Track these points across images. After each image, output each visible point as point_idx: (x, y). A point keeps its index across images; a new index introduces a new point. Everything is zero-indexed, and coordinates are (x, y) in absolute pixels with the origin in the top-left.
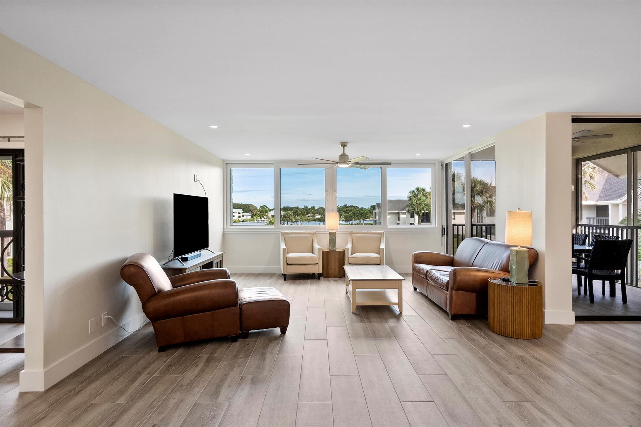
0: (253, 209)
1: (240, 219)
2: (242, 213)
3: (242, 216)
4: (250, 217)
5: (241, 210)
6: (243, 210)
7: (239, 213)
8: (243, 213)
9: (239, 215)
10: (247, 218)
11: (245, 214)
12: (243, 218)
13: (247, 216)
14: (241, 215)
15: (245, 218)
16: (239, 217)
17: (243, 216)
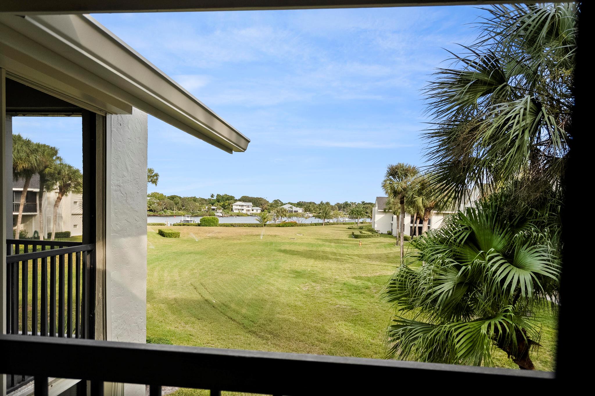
0: (263, 203)
1: (249, 213)
2: (251, 207)
3: (251, 210)
4: (259, 211)
5: (251, 204)
6: (253, 204)
7: (248, 207)
8: (253, 206)
9: (248, 209)
10: (257, 212)
11: (255, 208)
12: (253, 212)
13: (257, 210)
14: (250, 209)
15: (255, 211)
17: (253, 210)
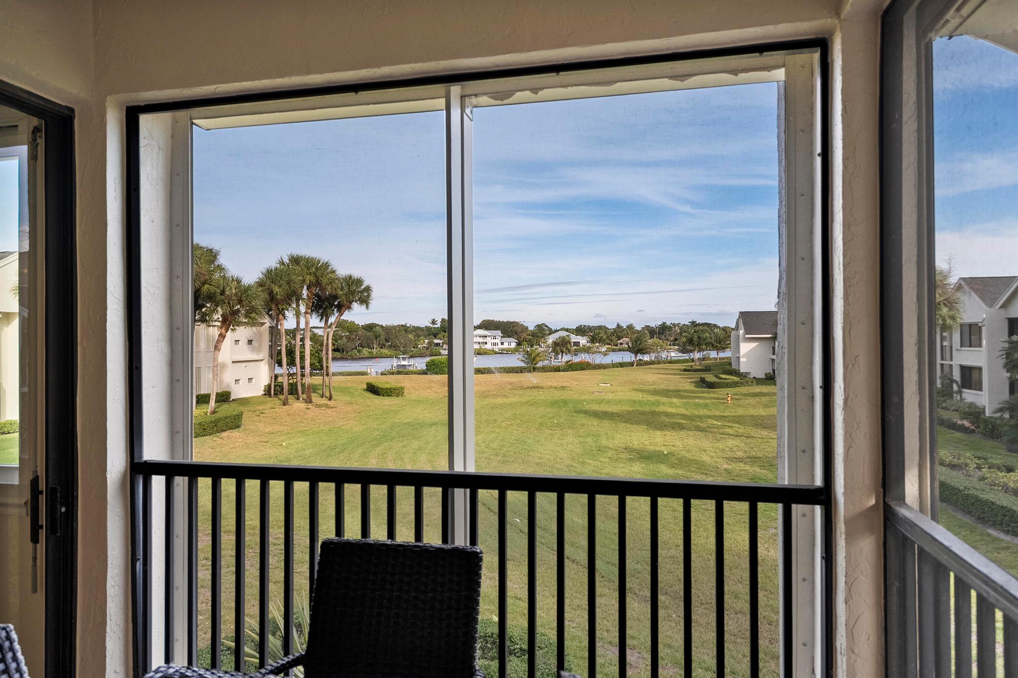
0: (520, 330)
1: (496, 349)
2: (500, 338)
3: (500, 344)
4: (513, 345)
5: (499, 333)
6: (502, 333)
7: (495, 338)
8: (502, 337)
9: (495, 341)
10: (510, 347)
11: (506, 340)
12: (502, 347)
13: (510, 343)
14: (498, 341)
15: (506, 346)
16: (495, 344)
17: (502, 344)
